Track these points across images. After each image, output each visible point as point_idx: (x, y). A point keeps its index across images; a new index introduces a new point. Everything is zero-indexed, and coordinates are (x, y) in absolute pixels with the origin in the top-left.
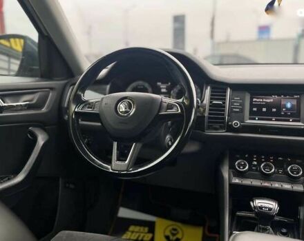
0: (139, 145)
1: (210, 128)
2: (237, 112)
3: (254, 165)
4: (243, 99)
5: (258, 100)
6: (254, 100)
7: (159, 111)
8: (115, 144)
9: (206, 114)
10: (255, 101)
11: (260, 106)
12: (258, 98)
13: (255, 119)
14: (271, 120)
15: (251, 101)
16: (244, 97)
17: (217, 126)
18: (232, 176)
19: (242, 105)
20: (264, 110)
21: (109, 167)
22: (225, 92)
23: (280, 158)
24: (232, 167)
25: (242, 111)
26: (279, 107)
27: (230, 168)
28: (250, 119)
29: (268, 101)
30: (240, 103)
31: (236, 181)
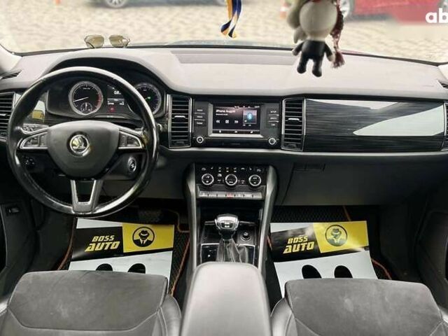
0: (101, 182)
1: (173, 144)
2: (201, 125)
3: (220, 178)
4: (206, 111)
5: (221, 111)
6: (217, 111)
7: (119, 146)
8: (73, 183)
9: (169, 130)
10: (218, 113)
11: (223, 118)
12: (220, 109)
13: (218, 132)
14: (233, 133)
15: (214, 112)
16: (207, 108)
17: (182, 141)
18: (199, 190)
19: (206, 117)
20: (227, 122)
21: (71, 208)
22: (188, 103)
23: (243, 169)
24: (198, 181)
25: (206, 124)
26: (241, 118)
27: (196, 183)
28: (214, 132)
29: (230, 112)
30: (203, 115)
31: (203, 195)
